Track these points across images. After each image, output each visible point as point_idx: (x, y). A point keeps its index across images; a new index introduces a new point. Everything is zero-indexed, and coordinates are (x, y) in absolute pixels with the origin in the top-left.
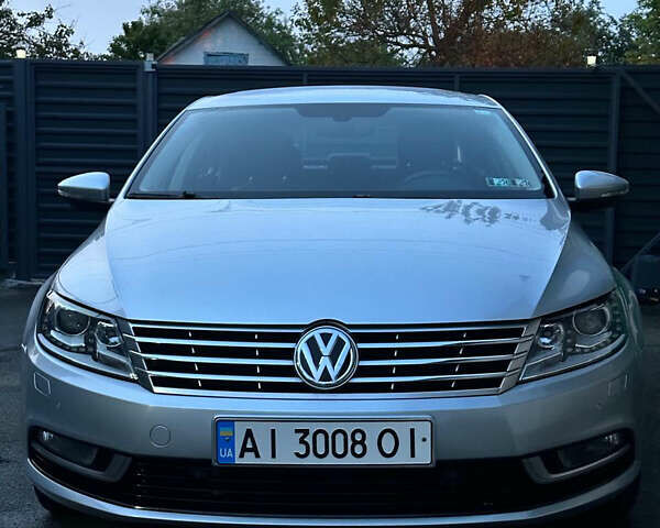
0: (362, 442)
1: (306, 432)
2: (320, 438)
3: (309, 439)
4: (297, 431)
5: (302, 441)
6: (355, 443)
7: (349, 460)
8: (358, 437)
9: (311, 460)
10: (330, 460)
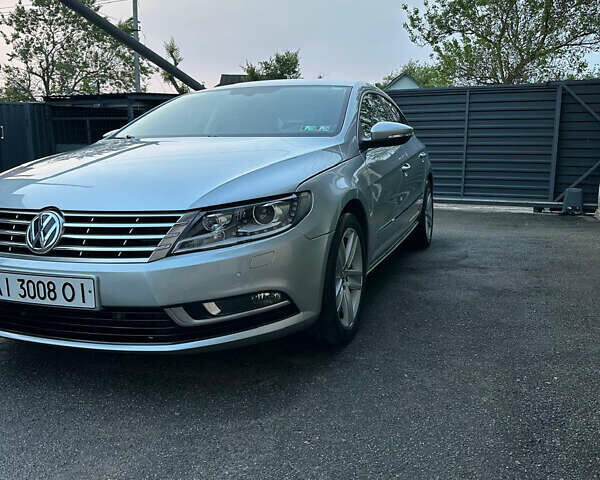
0: (53, 290)
1: (23, 281)
2: (31, 285)
3: (25, 286)
4: (19, 280)
5: (21, 287)
6: (50, 291)
7: (47, 302)
8: (51, 287)
9: (27, 300)
10: (37, 301)
